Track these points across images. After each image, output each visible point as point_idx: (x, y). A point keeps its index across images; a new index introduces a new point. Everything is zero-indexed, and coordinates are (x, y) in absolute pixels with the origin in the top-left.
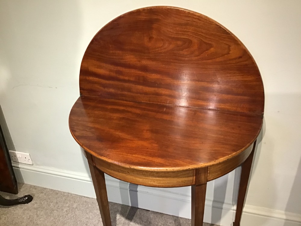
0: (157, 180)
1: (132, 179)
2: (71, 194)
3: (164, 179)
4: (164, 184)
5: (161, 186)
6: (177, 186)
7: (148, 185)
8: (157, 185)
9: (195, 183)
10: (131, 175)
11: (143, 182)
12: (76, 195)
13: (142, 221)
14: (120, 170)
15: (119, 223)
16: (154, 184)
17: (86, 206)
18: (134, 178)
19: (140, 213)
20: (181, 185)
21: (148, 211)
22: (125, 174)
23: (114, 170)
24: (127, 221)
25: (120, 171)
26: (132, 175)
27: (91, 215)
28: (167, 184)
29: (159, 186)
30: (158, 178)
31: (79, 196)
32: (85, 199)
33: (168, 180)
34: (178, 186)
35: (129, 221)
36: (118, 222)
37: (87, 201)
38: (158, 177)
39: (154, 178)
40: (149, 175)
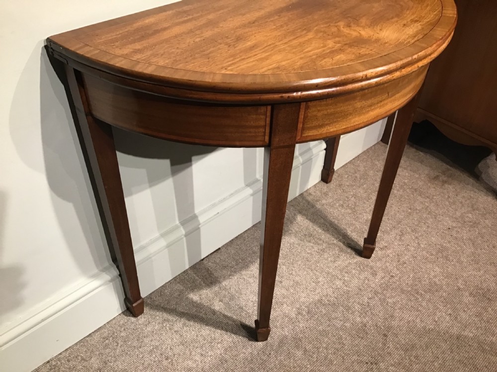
2: (58, 358)
12: (66, 350)
13: (233, 267)
15: (210, 301)
17: (119, 342)
19: (212, 263)
21: (219, 251)
24: (216, 288)
27: (152, 341)
31: (76, 344)
32: (96, 337)
35: (218, 285)
36: (205, 303)
37: (105, 335)
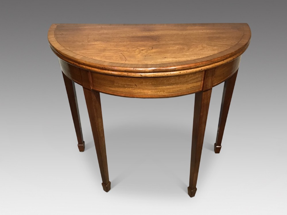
0: (168, 89)
1: (140, 92)
3: (174, 86)
4: (173, 92)
5: (170, 96)
6: (185, 93)
7: (157, 97)
8: (166, 95)
9: (203, 89)
10: (138, 88)
11: (151, 94)
14: (126, 84)
16: (164, 94)
18: (142, 91)
20: (190, 92)
22: (132, 88)
23: (119, 87)
25: (126, 86)
26: (140, 88)
28: (176, 92)
29: (169, 96)
30: (168, 87)
33: (178, 88)
34: (187, 93)
38: (168, 85)
39: (164, 87)
40: (159, 84)
